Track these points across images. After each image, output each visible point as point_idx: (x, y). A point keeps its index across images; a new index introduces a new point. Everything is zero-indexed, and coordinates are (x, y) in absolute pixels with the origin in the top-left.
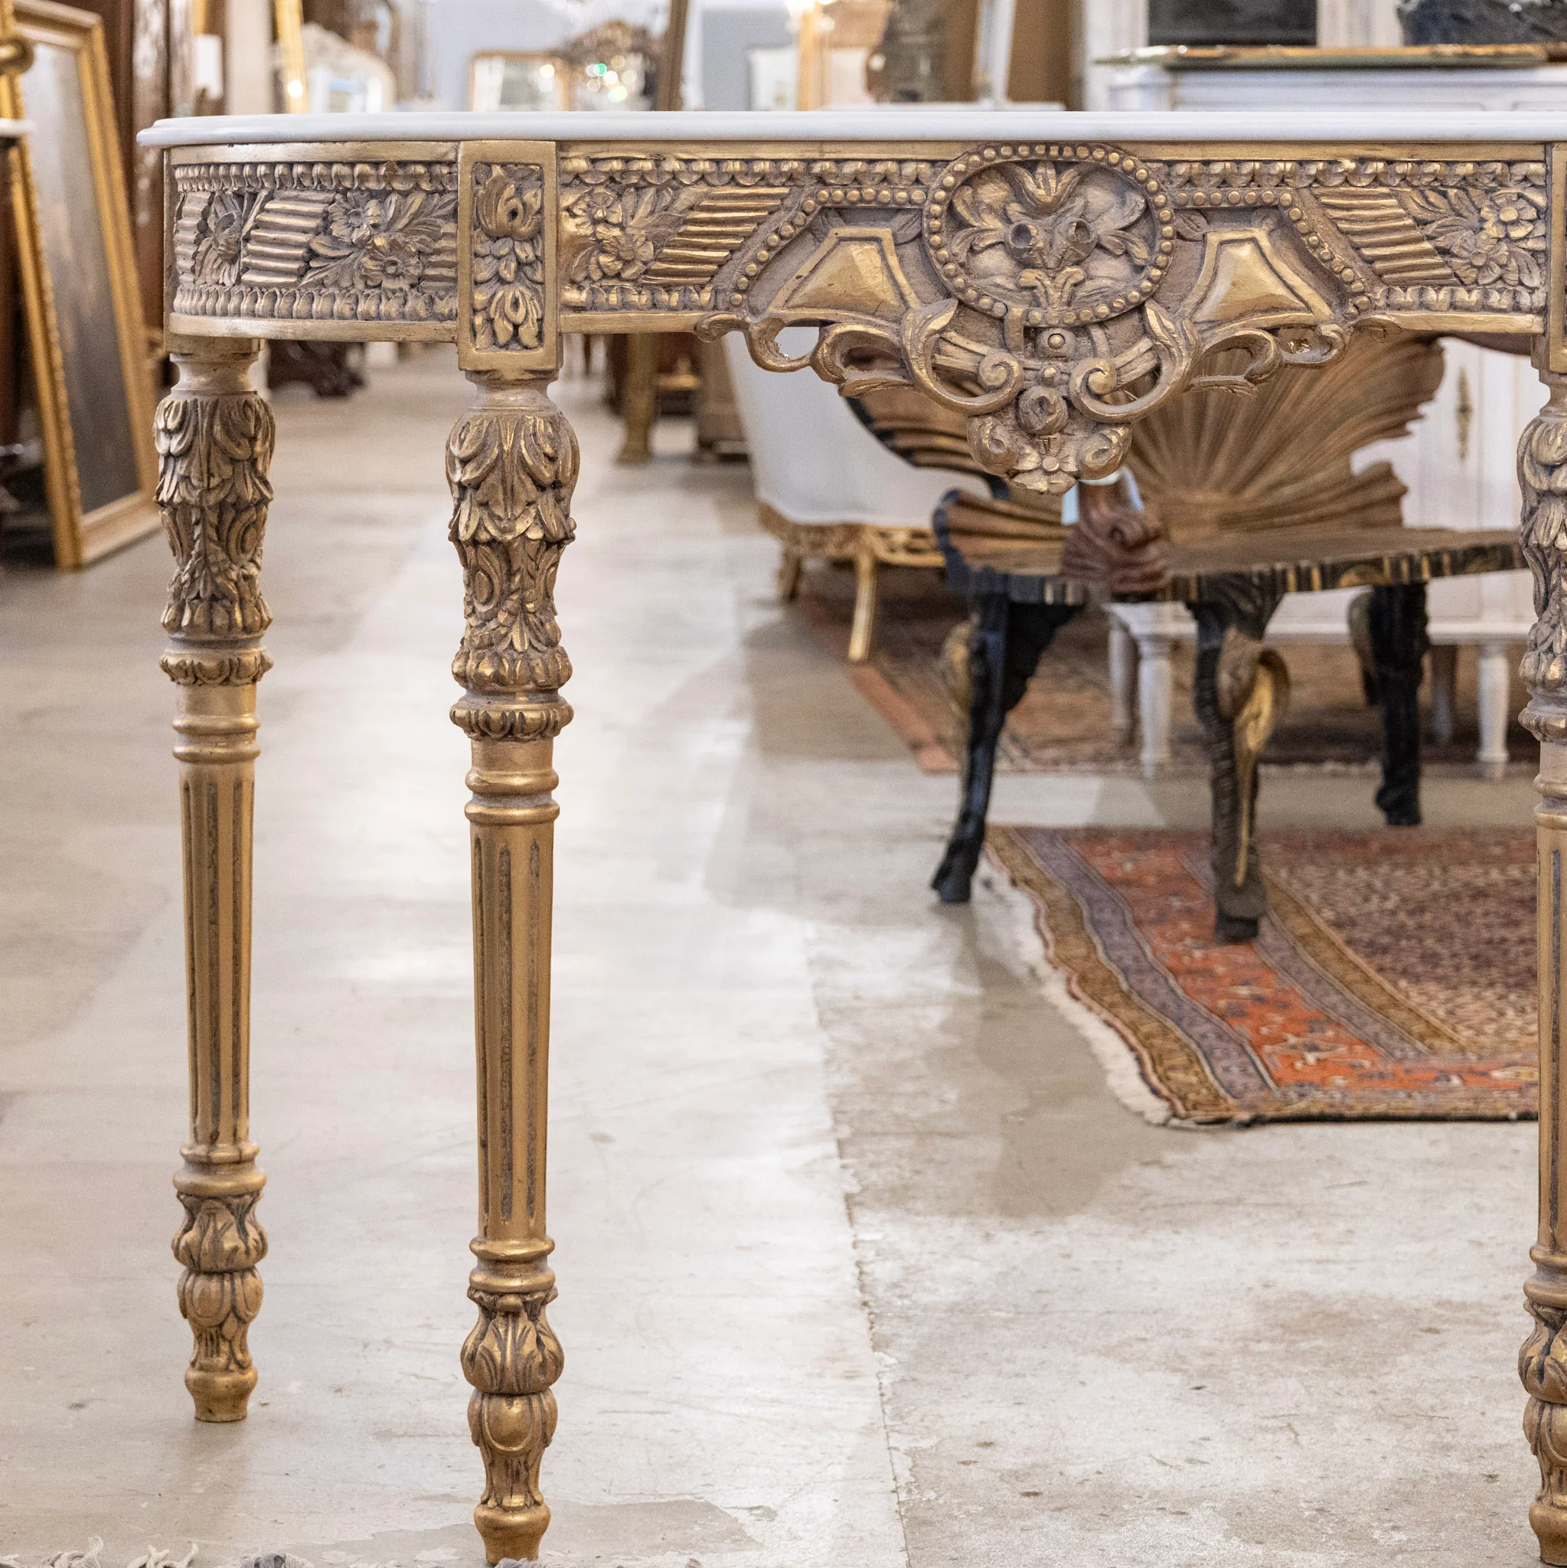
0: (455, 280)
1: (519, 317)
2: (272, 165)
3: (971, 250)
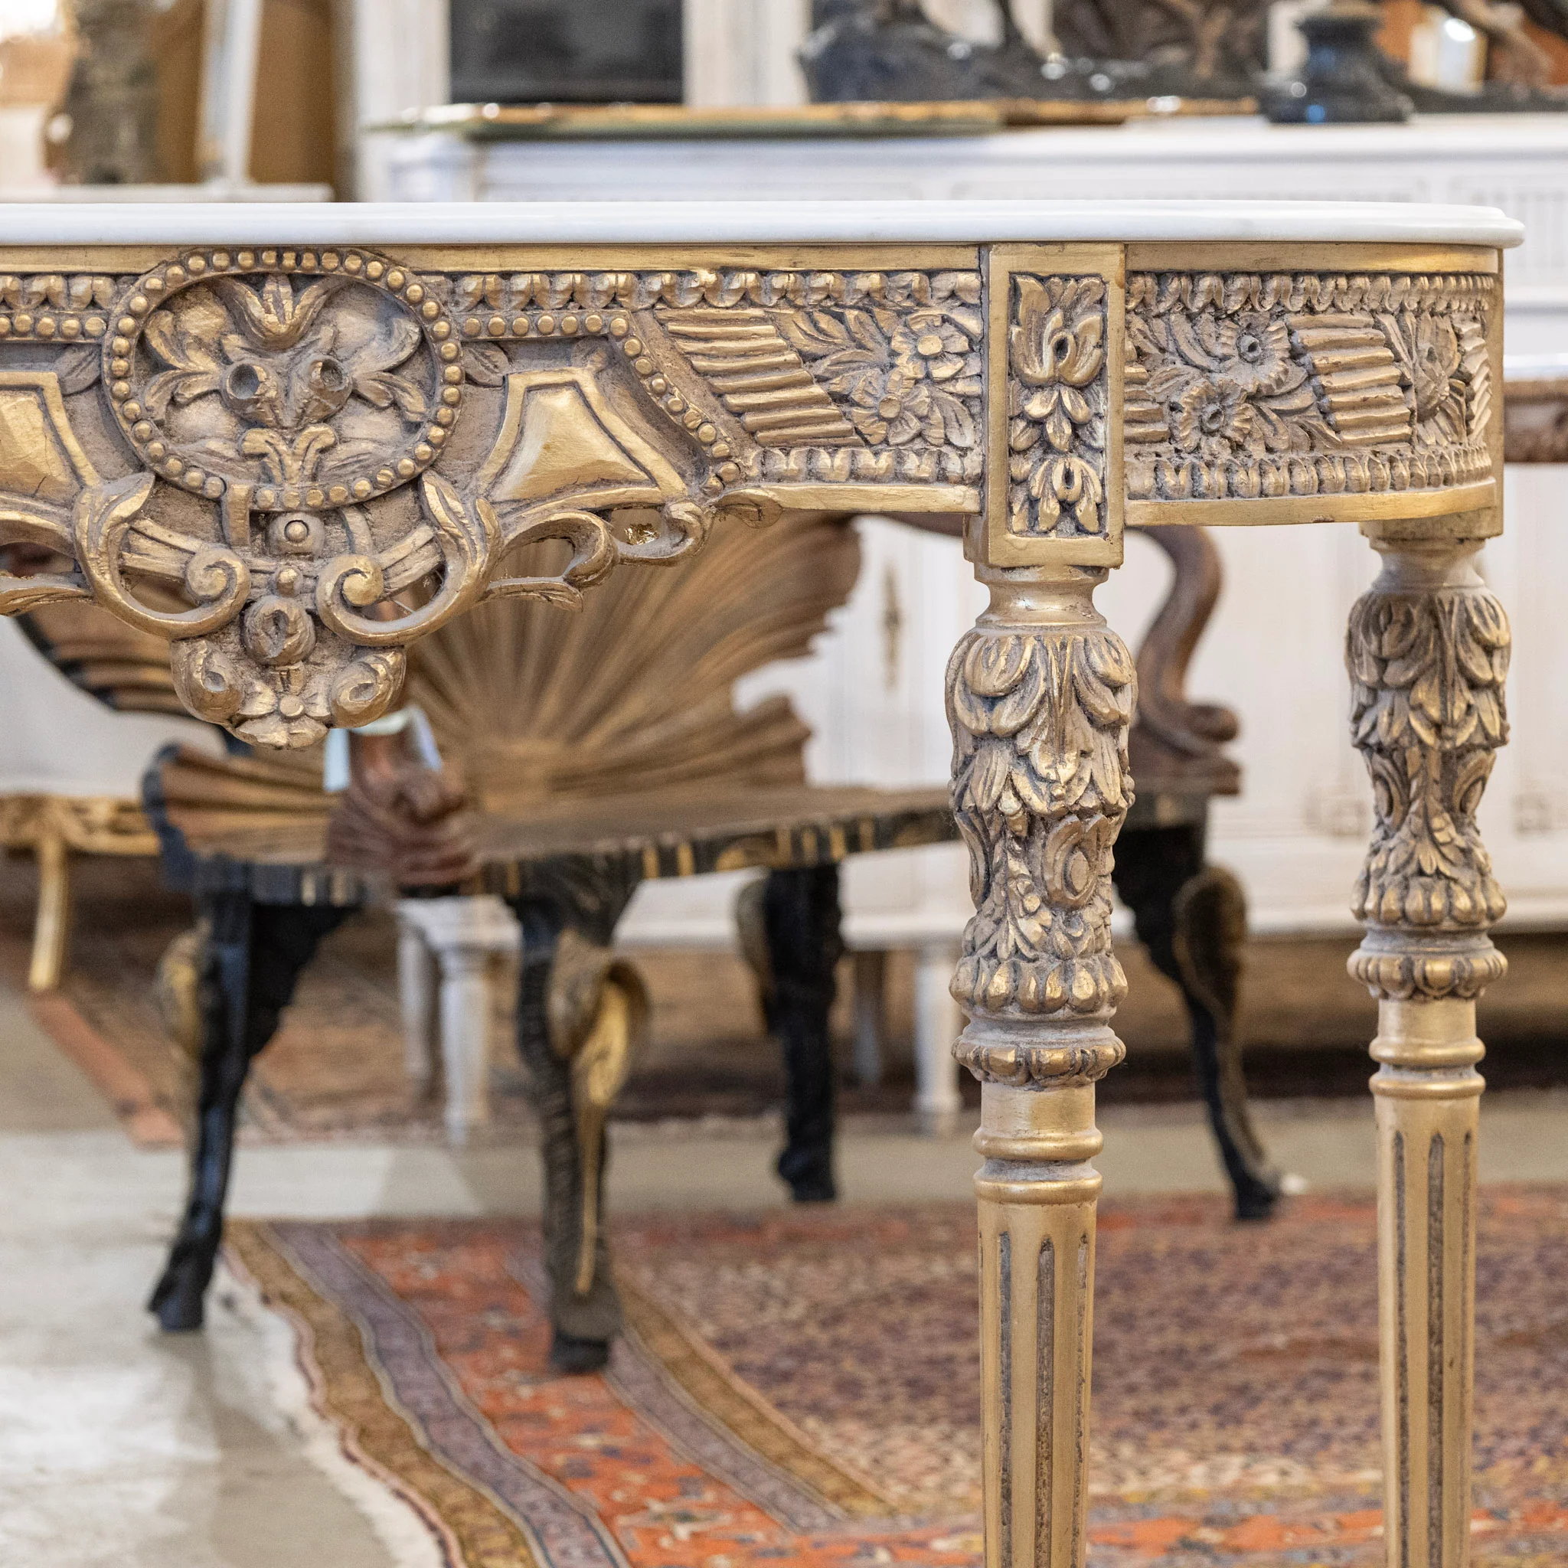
3: (173, 402)
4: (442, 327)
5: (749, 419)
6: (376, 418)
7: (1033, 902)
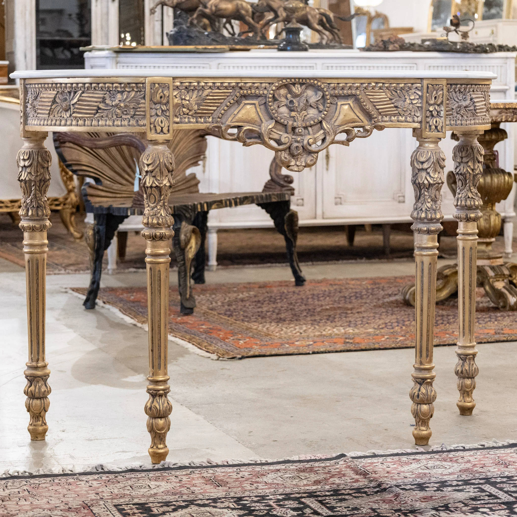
0: (145, 115)
1: (163, 125)
2: (84, 84)
3: (278, 107)
4: (327, 93)
5: (380, 110)
6: (314, 110)
7: (429, 200)
